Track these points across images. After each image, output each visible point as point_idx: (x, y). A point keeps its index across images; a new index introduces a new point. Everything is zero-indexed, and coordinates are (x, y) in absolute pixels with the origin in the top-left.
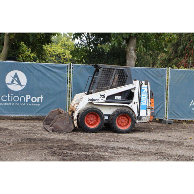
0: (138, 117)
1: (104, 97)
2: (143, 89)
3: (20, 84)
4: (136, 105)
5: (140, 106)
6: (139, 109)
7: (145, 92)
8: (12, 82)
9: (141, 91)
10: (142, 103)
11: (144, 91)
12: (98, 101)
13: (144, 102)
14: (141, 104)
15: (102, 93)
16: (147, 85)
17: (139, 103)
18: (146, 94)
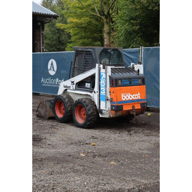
0: (99, 109)
1: (74, 84)
2: (101, 74)
3: (54, 70)
4: (97, 94)
5: (100, 96)
6: (100, 99)
7: (104, 78)
8: (50, 69)
9: (100, 77)
10: (101, 92)
11: (102, 78)
12: (70, 89)
13: (103, 92)
14: (101, 94)
15: (72, 79)
16: (104, 70)
17: (98, 92)
18: (104, 81)
